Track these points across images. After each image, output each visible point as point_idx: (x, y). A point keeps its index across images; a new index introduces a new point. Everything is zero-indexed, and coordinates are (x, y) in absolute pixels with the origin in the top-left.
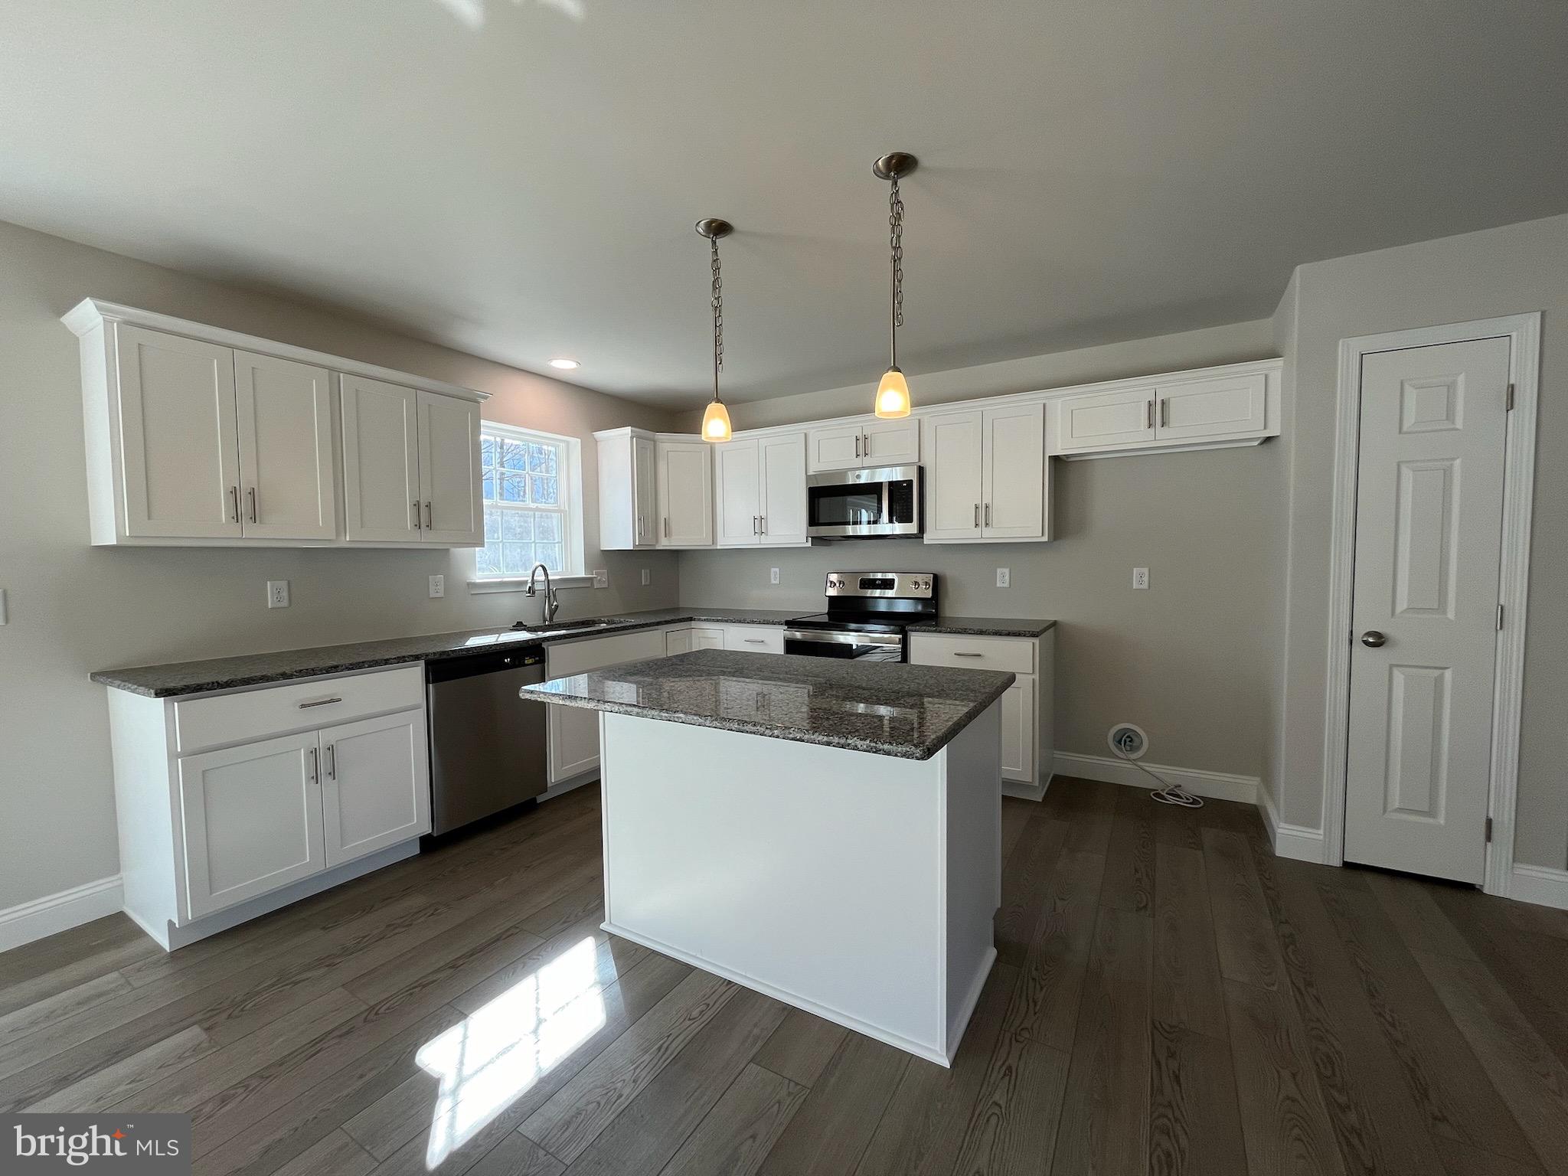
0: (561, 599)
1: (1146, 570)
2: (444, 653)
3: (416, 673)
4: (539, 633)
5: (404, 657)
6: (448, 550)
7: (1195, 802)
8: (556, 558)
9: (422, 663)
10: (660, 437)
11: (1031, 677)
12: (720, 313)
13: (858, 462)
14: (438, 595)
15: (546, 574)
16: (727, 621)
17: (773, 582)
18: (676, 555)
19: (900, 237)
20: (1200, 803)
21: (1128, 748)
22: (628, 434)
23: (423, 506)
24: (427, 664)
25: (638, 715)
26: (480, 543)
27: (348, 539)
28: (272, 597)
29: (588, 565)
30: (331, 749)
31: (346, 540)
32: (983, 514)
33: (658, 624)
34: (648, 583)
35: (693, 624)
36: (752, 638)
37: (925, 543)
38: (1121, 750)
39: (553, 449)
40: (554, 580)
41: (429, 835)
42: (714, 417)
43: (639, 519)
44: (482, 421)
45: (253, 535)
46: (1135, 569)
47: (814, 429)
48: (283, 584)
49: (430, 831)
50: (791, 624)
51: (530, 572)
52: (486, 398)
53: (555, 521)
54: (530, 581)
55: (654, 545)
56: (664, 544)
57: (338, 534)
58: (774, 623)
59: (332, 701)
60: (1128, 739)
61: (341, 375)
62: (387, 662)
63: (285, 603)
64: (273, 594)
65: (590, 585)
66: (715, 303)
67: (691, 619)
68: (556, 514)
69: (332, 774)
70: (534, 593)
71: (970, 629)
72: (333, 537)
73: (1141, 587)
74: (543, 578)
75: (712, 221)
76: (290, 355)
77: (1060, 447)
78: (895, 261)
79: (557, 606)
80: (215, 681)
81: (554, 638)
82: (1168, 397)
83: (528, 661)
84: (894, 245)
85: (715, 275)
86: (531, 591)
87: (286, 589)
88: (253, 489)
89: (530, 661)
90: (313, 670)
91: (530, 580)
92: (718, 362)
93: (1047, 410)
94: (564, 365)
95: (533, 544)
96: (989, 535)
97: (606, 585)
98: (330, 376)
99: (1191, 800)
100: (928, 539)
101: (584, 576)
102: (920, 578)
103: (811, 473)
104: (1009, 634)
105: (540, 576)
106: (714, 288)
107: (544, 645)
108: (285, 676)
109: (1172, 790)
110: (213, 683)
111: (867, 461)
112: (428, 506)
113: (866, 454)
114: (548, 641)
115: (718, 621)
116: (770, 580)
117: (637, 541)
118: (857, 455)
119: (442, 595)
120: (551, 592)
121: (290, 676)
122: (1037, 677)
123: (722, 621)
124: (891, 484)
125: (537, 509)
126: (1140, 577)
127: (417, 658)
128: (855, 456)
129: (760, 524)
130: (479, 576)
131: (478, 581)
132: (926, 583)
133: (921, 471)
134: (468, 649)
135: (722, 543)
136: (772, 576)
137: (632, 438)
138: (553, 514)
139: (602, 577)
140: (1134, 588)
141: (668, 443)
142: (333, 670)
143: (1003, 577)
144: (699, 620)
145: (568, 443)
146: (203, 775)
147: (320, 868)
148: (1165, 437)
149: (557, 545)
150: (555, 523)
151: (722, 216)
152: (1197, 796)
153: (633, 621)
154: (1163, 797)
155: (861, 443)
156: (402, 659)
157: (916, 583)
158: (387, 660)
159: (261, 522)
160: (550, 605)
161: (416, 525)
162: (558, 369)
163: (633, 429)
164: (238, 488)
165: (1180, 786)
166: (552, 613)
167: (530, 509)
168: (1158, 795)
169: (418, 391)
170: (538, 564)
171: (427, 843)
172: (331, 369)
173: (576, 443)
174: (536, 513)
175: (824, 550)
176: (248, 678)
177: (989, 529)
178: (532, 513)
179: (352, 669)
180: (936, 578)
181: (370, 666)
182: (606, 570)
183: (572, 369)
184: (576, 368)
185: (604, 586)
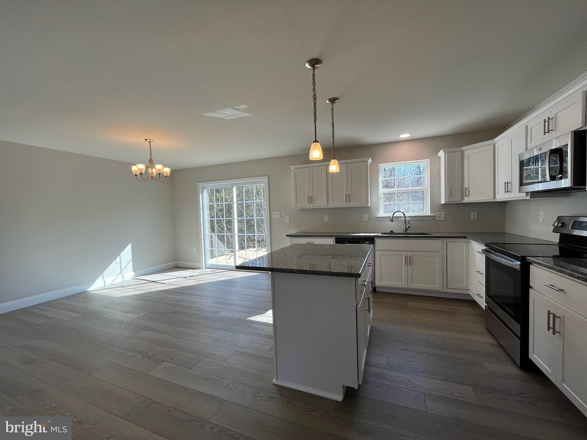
2: (344, 236)
3: (331, 240)
5: (328, 235)
8: (421, 208)
9: (334, 238)
10: (465, 148)
13: (547, 137)
14: (365, 220)
15: (404, 214)
17: (540, 221)
23: (348, 195)
24: (336, 238)
29: (432, 211)
34: (475, 218)
35: (466, 240)
43: (448, 190)
45: (312, 206)
47: (530, 121)
54: (392, 217)
56: (466, 200)
57: (327, 205)
62: (324, 236)
65: (433, 219)
67: (466, 237)
76: (319, 165)
79: (409, 227)
86: (392, 220)
87: (328, 217)
88: (311, 196)
89: (367, 243)
94: (405, 136)
97: (444, 219)
98: (326, 167)
101: (430, 215)
107: (375, 239)
111: (553, 135)
116: (539, 219)
117: (447, 200)
118: (545, 133)
129: (507, 186)
131: (381, 216)
135: (498, 198)
137: (445, 153)
139: (441, 215)
141: (469, 150)
142: (313, 236)
156: (331, 236)
159: (313, 203)
160: (406, 226)
161: (346, 201)
162: (402, 138)
166: (406, 229)
169: (348, 164)
172: (327, 165)
173: (427, 161)
179: (317, 237)
181: (320, 237)
182: (444, 213)
183: (408, 137)
184: (410, 136)
185: (442, 219)
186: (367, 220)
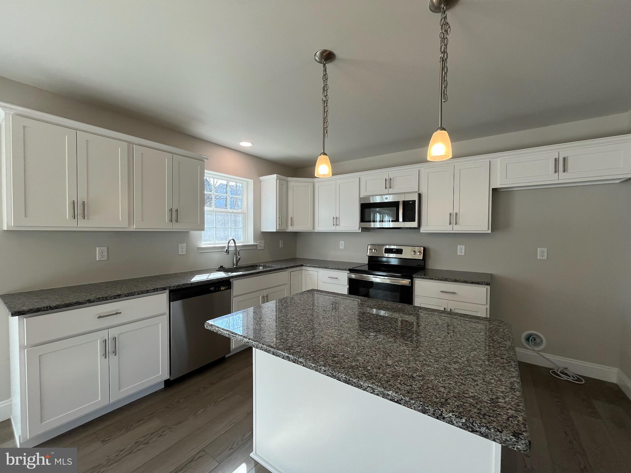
0: (242, 255)
1: (545, 250)
2: (179, 286)
3: (164, 297)
4: (229, 273)
5: (157, 289)
6: (189, 232)
7: (578, 380)
8: (240, 235)
9: (168, 291)
10: (290, 179)
11: (485, 307)
12: (327, 104)
13: (386, 191)
15: (235, 243)
16: (319, 267)
17: (341, 248)
18: (296, 234)
19: (447, 45)
20: (582, 382)
21: (533, 344)
22: (275, 178)
23: (174, 210)
24: (170, 292)
25: (273, 354)
26: (203, 229)
27: (134, 227)
28: (99, 255)
29: (255, 239)
30: (115, 339)
31: (133, 228)
32: (454, 218)
33: (287, 268)
34: (283, 247)
35: (303, 268)
36: (332, 276)
37: (421, 232)
38: (529, 344)
39: (241, 185)
40: (238, 246)
41: (169, 379)
42: (322, 163)
43: (279, 218)
44: (205, 170)
45: (84, 225)
46: (538, 249)
47: (364, 175)
48: (105, 249)
49: (169, 378)
50: (351, 271)
51: (227, 242)
52: (207, 159)
53: (240, 218)
54: (227, 247)
55: (286, 230)
56: (290, 229)
57: (129, 224)
58: (342, 270)
59: (117, 313)
60: (533, 339)
61: (134, 145)
62: (147, 292)
63: (105, 258)
64: (99, 253)
65: (255, 248)
66: (324, 98)
67: (302, 265)
68: (241, 215)
69: (115, 353)
70: (228, 252)
71: (449, 279)
72: (127, 226)
73: (542, 258)
74: (233, 245)
75: (325, 51)
76: (108, 135)
77: (497, 185)
78: (443, 61)
79: (240, 258)
80: (48, 306)
81: (236, 276)
82: (567, 156)
83: (223, 288)
84: (442, 51)
85: (324, 83)
86: (227, 252)
87: (106, 251)
88: (84, 202)
89: (224, 288)
90: (106, 297)
91: (226, 245)
92: (325, 132)
93: (491, 164)
94: (246, 145)
95: (230, 229)
96: (457, 229)
97: (263, 248)
98: (128, 145)
99: (576, 379)
100: (422, 230)
101: (253, 244)
102: (417, 249)
103: (361, 196)
104: (472, 283)
105: (232, 244)
106: (324, 91)
107: (231, 280)
108: (90, 301)
109: (562, 370)
110: (47, 307)
111: (391, 191)
112: (177, 211)
113: (390, 187)
114: (233, 278)
115: (315, 267)
116: (339, 246)
117: (278, 228)
118: (386, 188)
119: (185, 254)
120: (237, 252)
121: (94, 301)
122: (488, 306)
123: (317, 267)
124: (404, 202)
125: (232, 212)
126: (542, 253)
127: (164, 289)
128: (385, 188)
129: (336, 221)
130: (204, 244)
131: (202, 246)
132: (420, 252)
133: (420, 196)
134: (192, 284)
135: (318, 229)
136: (341, 245)
137: (277, 179)
138: (240, 215)
139: (261, 244)
140: (538, 258)
141: (295, 183)
142: (118, 297)
143: (461, 250)
144: (306, 266)
145: (247, 182)
146: (40, 357)
147: (106, 403)
148: (564, 178)
149: (241, 229)
150: (241, 219)
151: (329, 48)
152: (579, 375)
153: (276, 266)
154: (558, 375)
155: (388, 182)
157: (414, 252)
158: (148, 290)
159: (88, 219)
160: (237, 258)
161: (170, 220)
162: (242, 146)
163: (278, 175)
164: (76, 202)
165: (567, 368)
166: (237, 261)
167: (229, 212)
168: (554, 372)
169: (174, 155)
170: (231, 238)
171: (168, 383)
172: (129, 143)
173: (251, 181)
174: (232, 214)
175: (366, 234)
176: (68, 304)
177: (457, 225)
178: (230, 214)
179: (128, 296)
180: (425, 249)
181: (138, 294)
182: (263, 241)
183: (250, 147)
184: (251, 146)
185: (262, 248)
186: (184, 253)
